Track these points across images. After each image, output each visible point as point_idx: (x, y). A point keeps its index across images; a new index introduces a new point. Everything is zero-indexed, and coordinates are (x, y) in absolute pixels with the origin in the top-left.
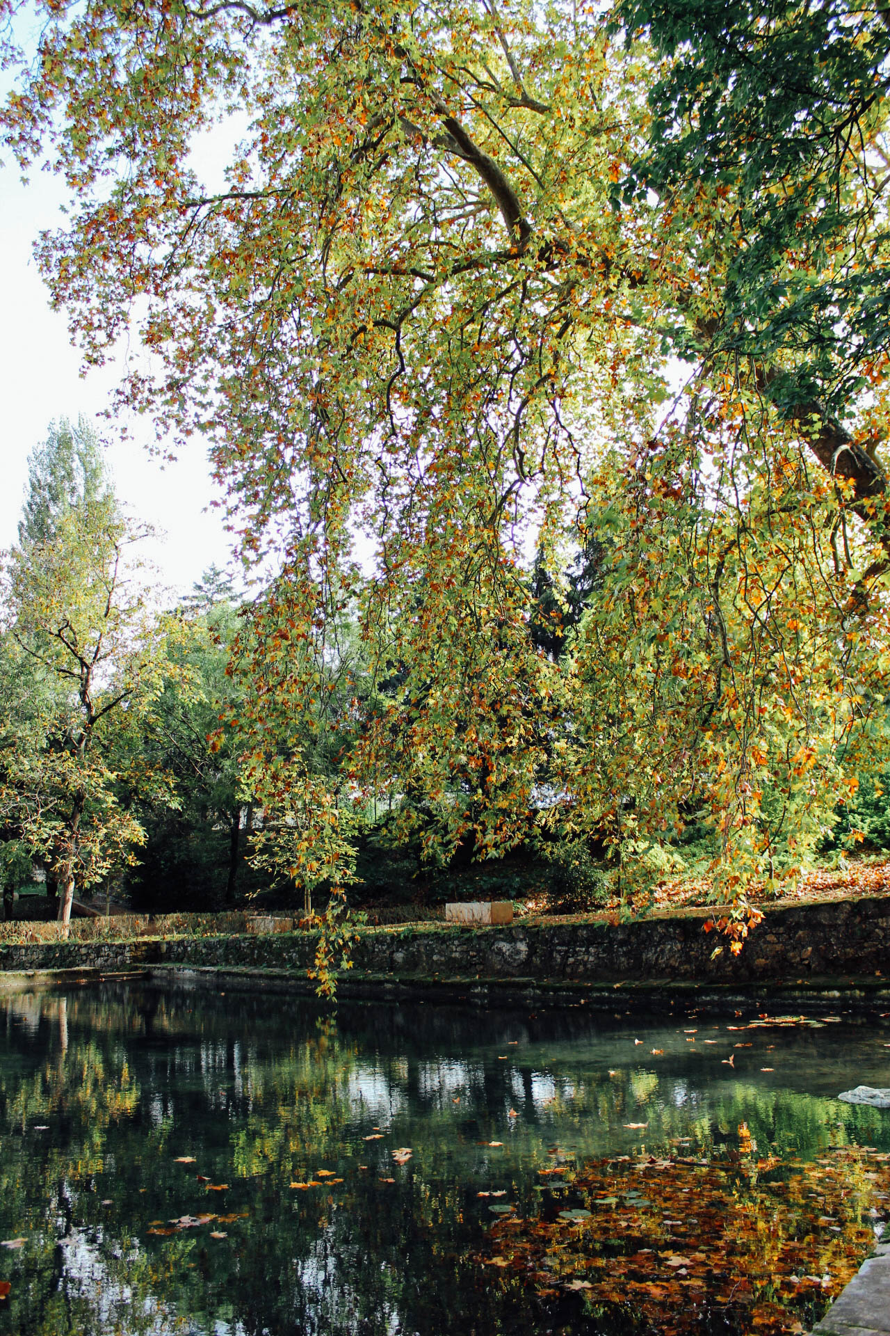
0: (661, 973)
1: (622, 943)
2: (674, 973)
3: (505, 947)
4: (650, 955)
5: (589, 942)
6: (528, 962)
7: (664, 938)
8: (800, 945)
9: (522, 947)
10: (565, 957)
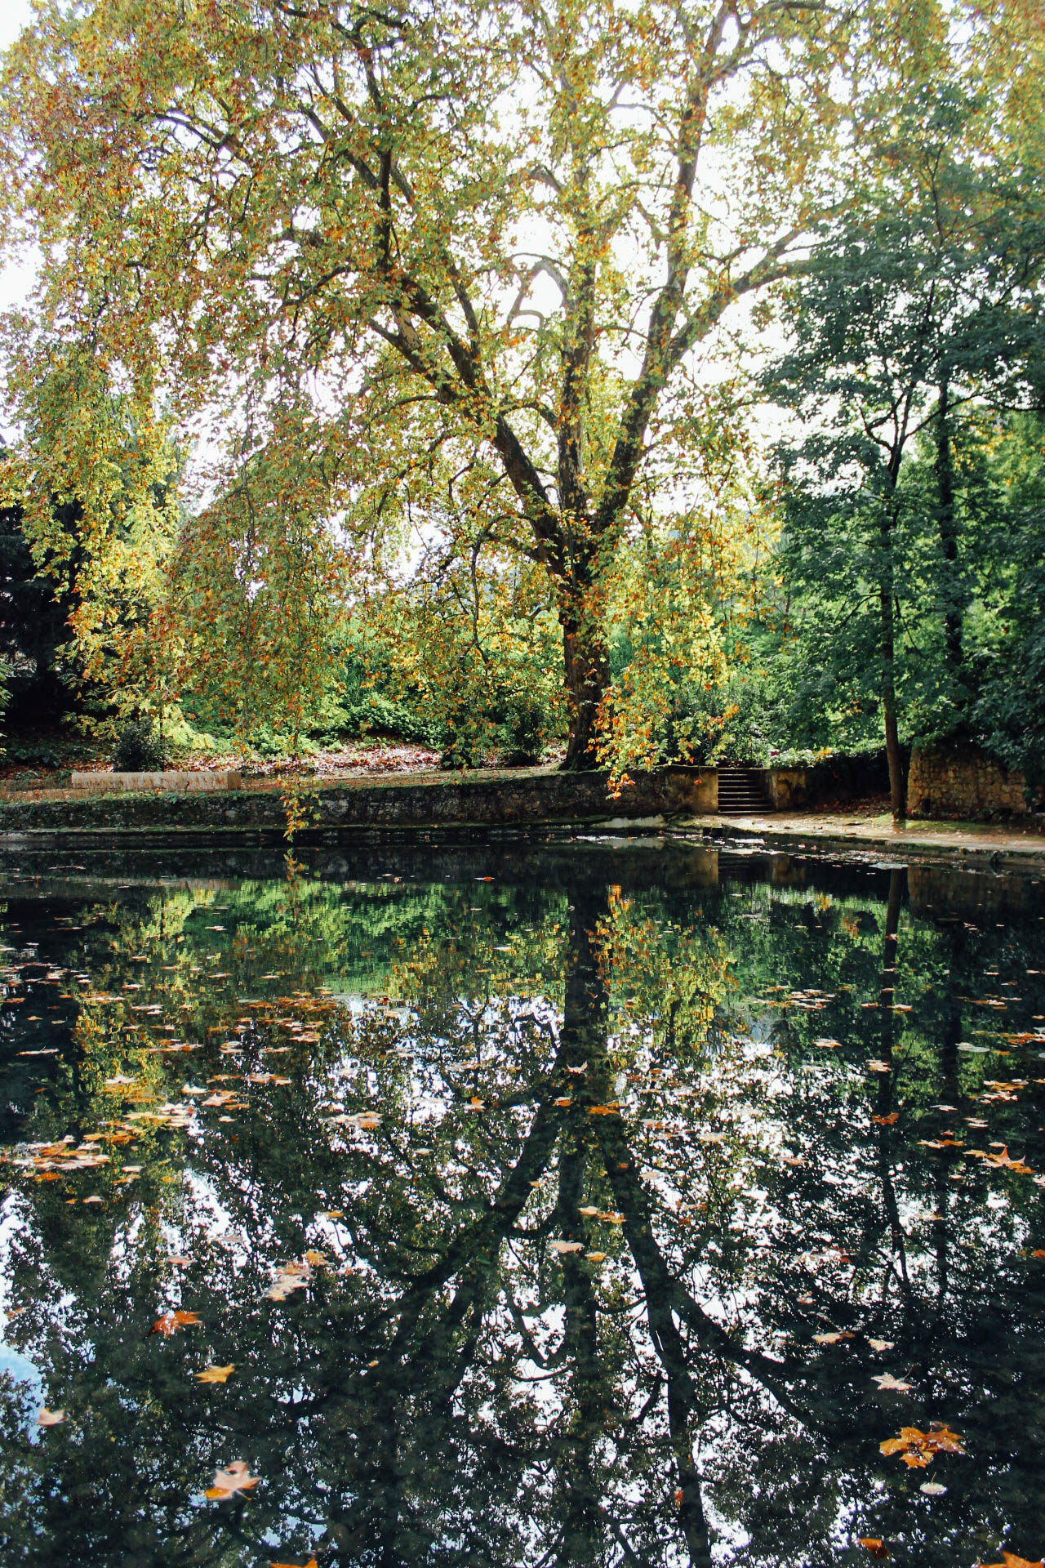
0: (444, 819)
1: (419, 800)
2: (453, 818)
3: (330, 804)
4: (438, 808)
5: (395, 799)
6: (347, 814)
8: (532, 800)
9: (344, 803)
10: (377, 809)
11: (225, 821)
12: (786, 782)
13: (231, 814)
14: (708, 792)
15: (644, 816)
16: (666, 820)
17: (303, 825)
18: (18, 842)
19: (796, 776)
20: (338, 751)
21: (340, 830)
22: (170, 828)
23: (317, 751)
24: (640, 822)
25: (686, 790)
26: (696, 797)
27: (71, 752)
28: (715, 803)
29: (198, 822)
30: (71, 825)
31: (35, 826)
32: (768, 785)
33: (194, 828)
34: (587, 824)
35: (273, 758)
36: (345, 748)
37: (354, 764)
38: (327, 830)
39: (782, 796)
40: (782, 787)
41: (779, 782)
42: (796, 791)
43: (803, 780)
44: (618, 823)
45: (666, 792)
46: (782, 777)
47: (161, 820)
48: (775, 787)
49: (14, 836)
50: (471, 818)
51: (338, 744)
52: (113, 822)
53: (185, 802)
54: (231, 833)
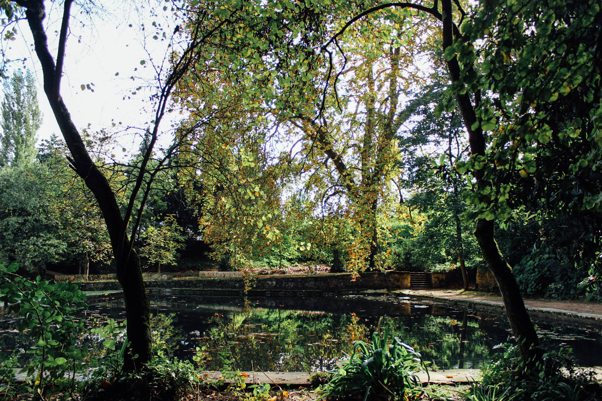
0: (309, 288)
1: (300, 282)
2: (312, 288)
3: (270, 282)
4: (307, 285)
5: (292, 282)
6: (276, 286)
7: (310, 281)
8: (340, 283)
9: (274, 283)
10: (286, 285)
11: (235, 287)
12: (437, 277)
13: (237, 285)
14: (406, 281)
15: (380, 289)
16: (388, 291)
17: (250, 288)
18: (169, 292)
19: (441, 276)
20: (296, 266)
21: (271, 291)
22: (216, 289)
23: (289, 266)
24: (378, 291)
25: (398, 280)
26: (402, 282)
27: (207, 265)
28: (409, 285)
29: (226, 288)
30: (187, 287)
31: (175, 287)
32: (431, 279)
33: (224, 289)
34: (358, 291)
35: (273, 268)
36: (299, 265)
37: (300, 270)
38: (267, 291)
39: (436, 283)
40: (436, 279)
41: (434, 278)
42: (441, 281)
43: (444, 277)
44: (370, 291)
45: (390, 281)
46: (436, 276)
47: (215, 287)
48: (434, 280)
49: (168, 290)
50: (318, 289)
51: (297, 264)
52: (200, 286)
53: (223, 281)
54: (235, 291)
